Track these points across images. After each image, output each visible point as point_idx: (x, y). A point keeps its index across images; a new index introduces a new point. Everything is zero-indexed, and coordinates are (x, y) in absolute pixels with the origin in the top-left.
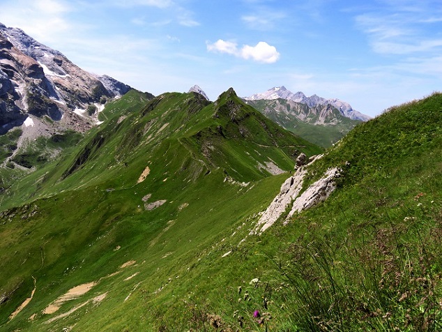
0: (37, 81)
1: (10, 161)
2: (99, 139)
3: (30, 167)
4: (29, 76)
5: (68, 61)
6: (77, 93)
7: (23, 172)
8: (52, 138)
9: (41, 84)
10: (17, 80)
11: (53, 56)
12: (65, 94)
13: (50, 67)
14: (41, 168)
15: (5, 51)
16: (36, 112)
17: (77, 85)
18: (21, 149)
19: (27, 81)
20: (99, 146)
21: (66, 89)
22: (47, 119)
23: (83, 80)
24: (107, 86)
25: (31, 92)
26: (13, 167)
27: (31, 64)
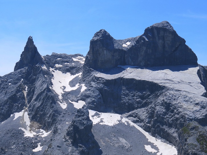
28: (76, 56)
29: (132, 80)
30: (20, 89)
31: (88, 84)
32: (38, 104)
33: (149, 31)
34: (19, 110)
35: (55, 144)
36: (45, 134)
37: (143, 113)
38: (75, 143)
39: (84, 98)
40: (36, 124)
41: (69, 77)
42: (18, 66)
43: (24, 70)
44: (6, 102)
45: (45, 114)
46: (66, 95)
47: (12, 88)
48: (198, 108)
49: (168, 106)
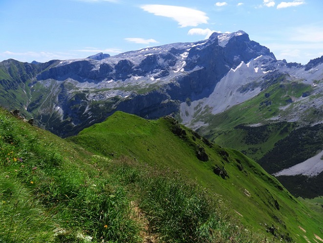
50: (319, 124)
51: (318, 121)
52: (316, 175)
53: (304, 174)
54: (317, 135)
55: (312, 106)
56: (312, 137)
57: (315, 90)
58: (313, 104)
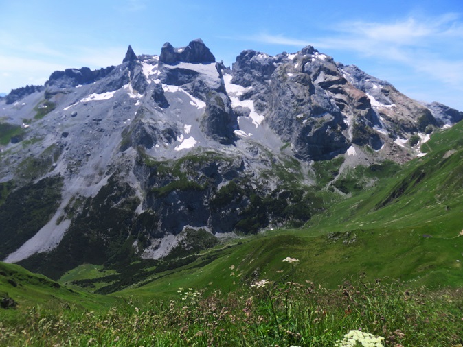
0: (363, 112)
1: (331, 185)
2: (420, 174)
3: (347, 193)
4: (357, 108)
5: (395, 90)
6: (401, 123)
7: (340, 196)
8: (370, 167)
9: (367, 115)
10: (347, 112)
11: (381, 87)
12: (388, 124)
13: (377, 98)
14: (356, 195)
15: (340, 87)
16: (358, 142)
17: (402, 115)
18: (342, 175)
19: (355, 113)
20: (418, 181)
21: (389, 119)
22: (368, 149)
23: (409, 109)
24: (436, 113)
25: (357, 123)
26: (333, 190)
27: (360, 97)
28: (154, 56)
29: (183, 69)
30: (126, 73)
31: (161, 71)
32: (136, 81)
33: (192, 44)
34: (127, 83)
35: (146, 101)
36: (140, 96)
37: (189, 86)
38: (156, 101)
39: (160, 78)
40: (136, 91)
41: (151, 67)
42: (124, 61)
43: (128, 62)
44: (119, 80)
45: (140, 86)
46: (150, 77)
47: (122, 72)
48: (215, 84)
49: (201, 82)
50: (44, 179)
51: (42, 175)
52: (56, 246)
53: (40, 252)
54: (45, 194)
55: (28, 155)
56: (39, 199)
57: (28, 132)
58: (30, 153)
